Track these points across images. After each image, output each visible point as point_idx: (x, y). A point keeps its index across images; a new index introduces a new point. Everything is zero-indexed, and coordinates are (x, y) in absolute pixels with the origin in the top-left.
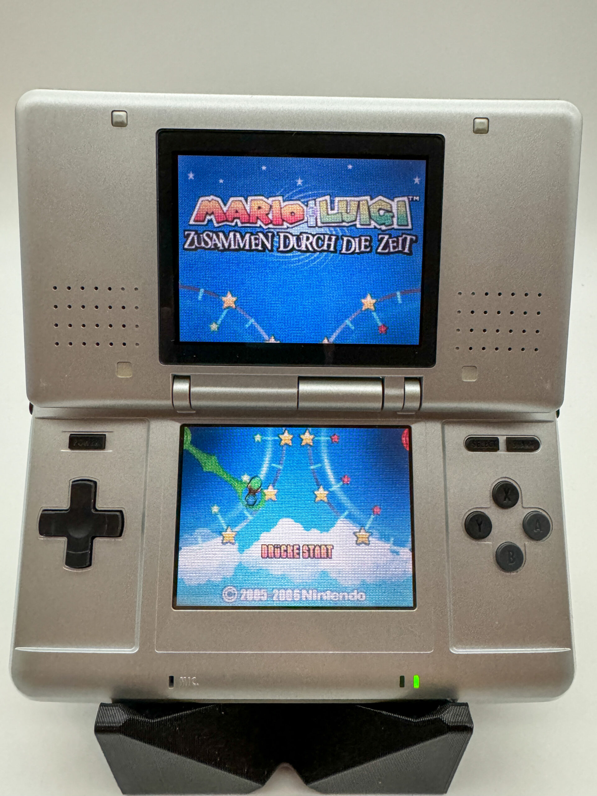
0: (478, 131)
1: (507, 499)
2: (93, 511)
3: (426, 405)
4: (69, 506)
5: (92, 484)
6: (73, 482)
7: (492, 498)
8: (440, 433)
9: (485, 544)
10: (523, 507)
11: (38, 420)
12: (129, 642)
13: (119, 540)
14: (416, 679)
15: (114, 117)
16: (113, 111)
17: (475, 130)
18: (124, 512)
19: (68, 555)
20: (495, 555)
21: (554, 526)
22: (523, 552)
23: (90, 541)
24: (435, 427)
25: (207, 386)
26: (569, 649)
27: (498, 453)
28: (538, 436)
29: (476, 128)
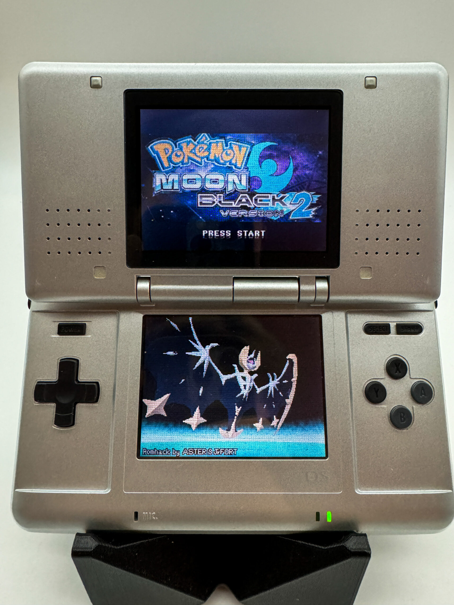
1: (398, 372)
2: (76, 383)
3: (332, 298)
4: (57, 379)
6: (61, 360)
8: (344, 320)
9: (381, 408)
11: (34, 313)
12: (103, 485)
13: (95, 405)
14: (329, 514)
15: (92, 81)
16: (91, 77)
18: (100, 383)
19: (56, 416)
21: (436, 393)
22: (412, 413)
23: (73, 406)
24: (340, 316)
25: (163, 284)
26: (450, 491)
27: (390, 335)
28: (421, 323)
29: (367, 84)
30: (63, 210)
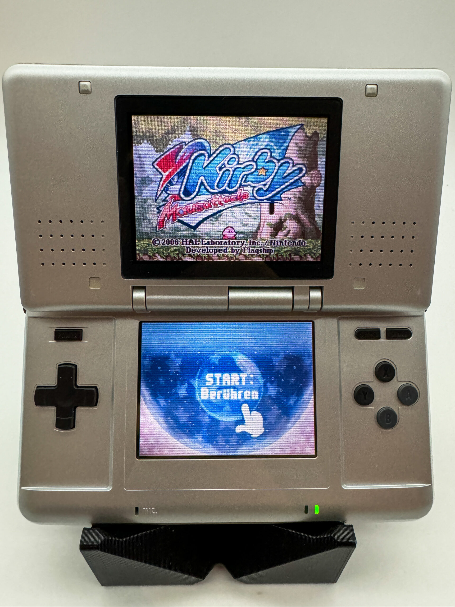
0: (369, 95)
1: (386, 375)
2: (75, 387)
3: (325, 307)
4: (57, 384)
5: (73, 367)
6: (59, 365)
7: (374, 374)
8: (336, 326)
9: (369, 409)
10: (398, 381)
11: (30, 318)
13: (95, 408)
14: (317, 507)
15: (81, 85)
16: (80, 82)
17: (366, 94)
18: (98, 388)
19: (57, 420)
20: (376, 417)
21: (421, 396)
22: (397, 414)
23: (73, 409)
24: (332, 323)
25: (158, 294)
26: (430, 484)
27: (381, 340)
28: (411, 328)
29: (368, 92)
30: (56, 222)
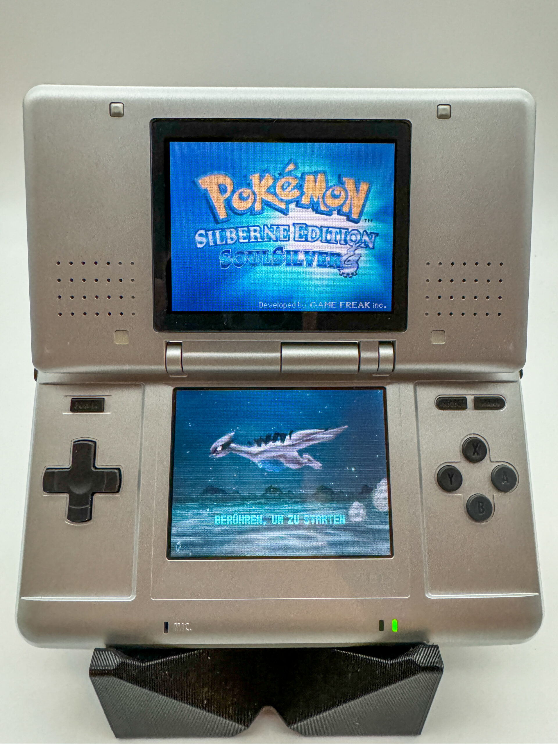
0: (441, 117)
1: (476, 453)
2: (93, 469)
3: (399, 367)
5: (92, 444)
6: (74, 442)
7: (462, 453)
8: (412, 393)
10: (491, 461)
11: (42, 385)
12: (126, 591)
13: (116, 496)
14: (395, 622)
15: (112, 108)
16: (111, 103)
17: (438, 116)
18: (121, 470)
19: (70, 510)
20: (466, 507)
21: (520, 479)
22: (492, 503)
23: (90, 497)
24: (407, 389)
25: (197, 351)
26: (537, 594)
27: (467, 411)
28: (504, 396)
29: (439, 114)
30: (77, 264)
